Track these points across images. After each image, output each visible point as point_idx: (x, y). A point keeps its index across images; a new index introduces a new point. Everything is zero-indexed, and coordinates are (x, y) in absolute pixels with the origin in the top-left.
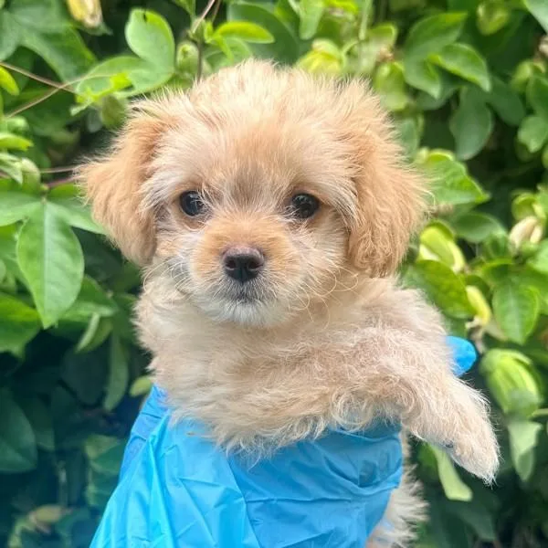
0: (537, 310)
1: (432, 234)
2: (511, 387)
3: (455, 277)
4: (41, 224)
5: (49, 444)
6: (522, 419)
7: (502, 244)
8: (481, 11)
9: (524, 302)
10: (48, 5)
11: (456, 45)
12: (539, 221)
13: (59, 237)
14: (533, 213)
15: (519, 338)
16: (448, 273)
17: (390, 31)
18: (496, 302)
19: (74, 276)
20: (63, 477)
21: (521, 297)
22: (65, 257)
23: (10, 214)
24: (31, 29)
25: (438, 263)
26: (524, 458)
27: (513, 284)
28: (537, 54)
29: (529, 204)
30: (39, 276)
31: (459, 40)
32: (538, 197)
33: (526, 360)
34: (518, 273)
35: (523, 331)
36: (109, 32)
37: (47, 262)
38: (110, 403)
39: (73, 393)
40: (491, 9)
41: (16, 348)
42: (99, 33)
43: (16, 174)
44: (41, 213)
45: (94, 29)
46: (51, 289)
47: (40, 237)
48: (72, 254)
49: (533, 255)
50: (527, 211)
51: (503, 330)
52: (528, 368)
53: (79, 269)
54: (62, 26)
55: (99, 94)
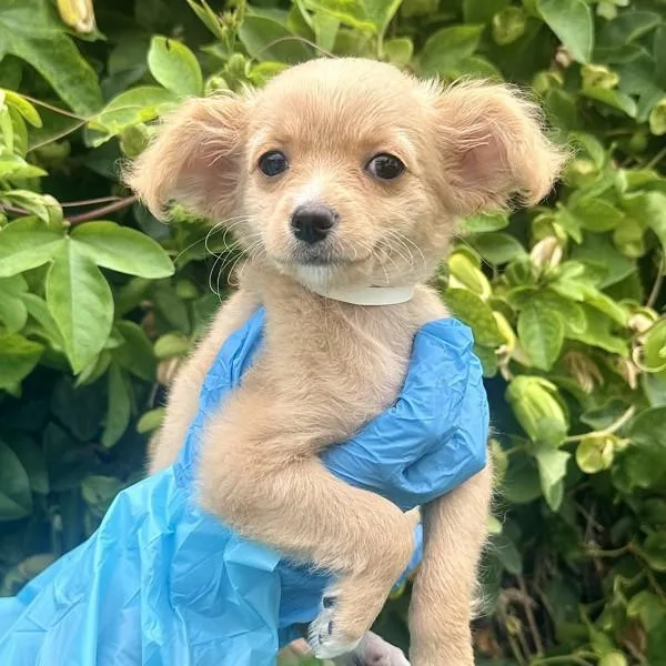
0: (562, 335)
1: (457, 261)
2: (539, 415)
3: (483, 305)
4: (67, 264)
5: (44, 487)
6: (550, 448)
7: (526, 268)
8: (497, 20)
9: (548, 326)
10: (35, 7)
11: (473, 59)
12: (559, 241)
13: (86, 277)
14: (554, 233)
15: (544, 365)
16: (476, 302)
17: (406, 44)
18: (520, 329)
19: (104, 318)
20: (57, 522)
21: (544, 322)
22: (94, 298)
23: (34, 255)
24: (18, 33)
25: (467, 292)
26: (555, 488)
27: (536, 308)
28: (553, 64)
29: (549, 223)
30: (69, 320)
31: (477, 53)
32: (557, 216)
33: (553, 387)
34: (541, 298)
35: (548, 357)
36: (103, 37)
37: (74, 304)
38: (109, 440)
39: (67, 430)
40: (506, 18)
41: (11, 384)
42: (92, 39)
43: (42, 212)
44: (65, 251)
45: (86, 34)
46: (80, 333)
47: (67, 278)
48: (101, 295)
49: (555, 279)
50: (547, 229)
51: (529, 356)
52: (552, 394)
53: (109, 311)
54: (54, 32)
55: (124, 126)
